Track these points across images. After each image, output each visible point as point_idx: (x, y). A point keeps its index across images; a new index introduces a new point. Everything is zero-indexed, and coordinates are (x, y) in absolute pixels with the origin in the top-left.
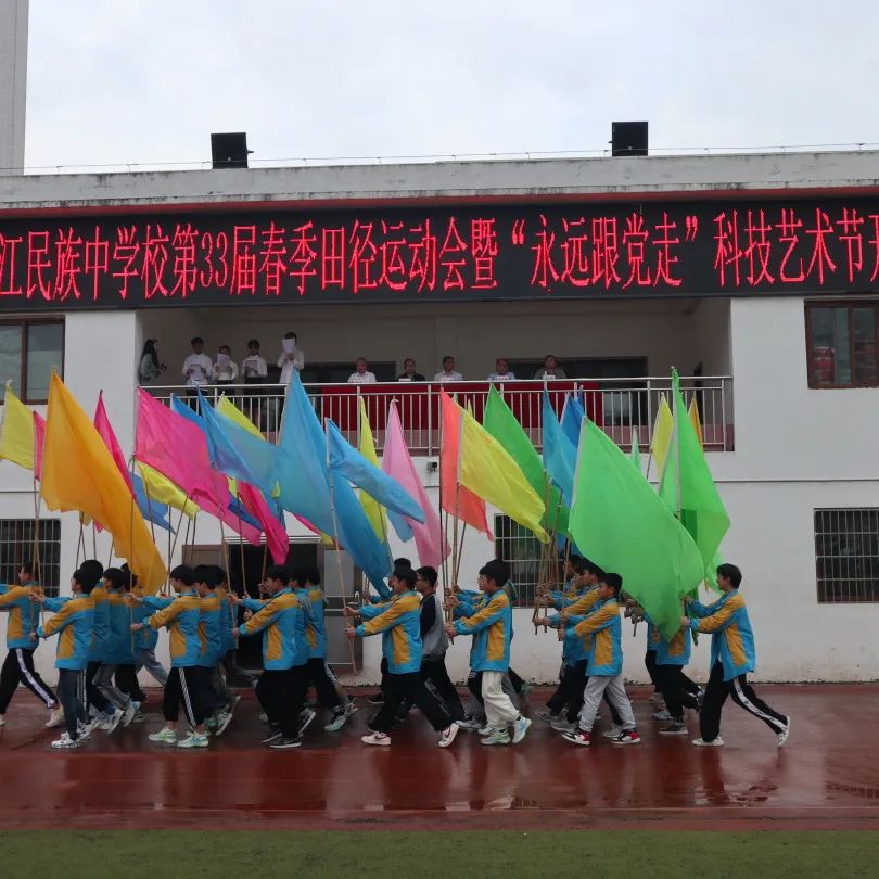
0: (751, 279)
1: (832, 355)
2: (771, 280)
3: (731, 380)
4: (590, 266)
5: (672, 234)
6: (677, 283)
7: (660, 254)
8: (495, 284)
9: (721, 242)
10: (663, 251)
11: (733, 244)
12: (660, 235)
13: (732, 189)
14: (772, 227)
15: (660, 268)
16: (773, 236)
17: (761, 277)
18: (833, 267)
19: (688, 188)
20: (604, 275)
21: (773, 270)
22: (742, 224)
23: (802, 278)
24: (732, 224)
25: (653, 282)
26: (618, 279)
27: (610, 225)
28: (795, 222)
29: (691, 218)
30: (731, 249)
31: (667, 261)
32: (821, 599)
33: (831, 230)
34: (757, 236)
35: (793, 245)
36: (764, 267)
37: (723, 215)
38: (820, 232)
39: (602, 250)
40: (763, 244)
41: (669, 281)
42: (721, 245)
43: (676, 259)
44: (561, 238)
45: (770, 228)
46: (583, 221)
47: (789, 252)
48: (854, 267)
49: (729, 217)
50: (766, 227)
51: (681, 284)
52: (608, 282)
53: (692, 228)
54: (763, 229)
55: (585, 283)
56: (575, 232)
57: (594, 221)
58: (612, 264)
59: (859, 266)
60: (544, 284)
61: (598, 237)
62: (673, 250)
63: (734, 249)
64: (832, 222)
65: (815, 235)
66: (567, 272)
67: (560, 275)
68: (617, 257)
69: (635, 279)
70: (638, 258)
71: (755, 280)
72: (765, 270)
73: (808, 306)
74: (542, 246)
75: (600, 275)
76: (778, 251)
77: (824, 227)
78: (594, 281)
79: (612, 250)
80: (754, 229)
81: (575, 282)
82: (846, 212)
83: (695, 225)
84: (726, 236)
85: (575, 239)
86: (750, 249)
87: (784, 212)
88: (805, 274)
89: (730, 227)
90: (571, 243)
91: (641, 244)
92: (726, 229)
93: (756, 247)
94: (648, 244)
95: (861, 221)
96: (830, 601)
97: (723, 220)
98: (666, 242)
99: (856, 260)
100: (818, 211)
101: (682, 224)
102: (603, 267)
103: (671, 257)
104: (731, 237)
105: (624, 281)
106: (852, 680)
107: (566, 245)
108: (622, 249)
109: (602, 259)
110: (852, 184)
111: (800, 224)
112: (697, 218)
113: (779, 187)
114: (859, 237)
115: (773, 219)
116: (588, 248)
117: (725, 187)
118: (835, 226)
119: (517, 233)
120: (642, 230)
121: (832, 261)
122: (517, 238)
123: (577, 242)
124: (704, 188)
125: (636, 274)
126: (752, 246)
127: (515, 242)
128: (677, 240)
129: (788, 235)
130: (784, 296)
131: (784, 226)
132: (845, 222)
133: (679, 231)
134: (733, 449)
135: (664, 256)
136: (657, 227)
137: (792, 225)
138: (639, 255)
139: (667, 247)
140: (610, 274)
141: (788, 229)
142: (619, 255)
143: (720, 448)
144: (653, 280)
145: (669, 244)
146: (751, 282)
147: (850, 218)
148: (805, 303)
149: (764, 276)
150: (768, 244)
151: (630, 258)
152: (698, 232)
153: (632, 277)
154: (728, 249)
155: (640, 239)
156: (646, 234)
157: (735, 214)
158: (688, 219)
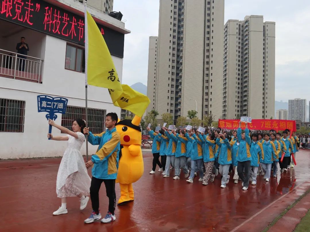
0: (53, 31)
1: (70, 61)
2: (59, 33)
3: (43, 61)
4: (1, 7)
5: (31, 7)
6: (31, 24)
7: (27, 12)
9: (46, 16)
10: (28, 12)
11: (50, 17)
12: (28, 6)
15: (26, 17)
16: (62, 20)
17: (56, 31)
18: (75, 35)
20: (6, 12)
21: (60, 30)
22: (53, 13)
23: (67, 35)
24: (50, 11)
25: (23, 21)
26: (11, 15)
28: (67, 18)
29: (38, 4)
30: (49, 19)
31: (29, 15)
33: (76, 24)
34: (57, 18)
35: (66, 25)
36: (58, 28)
37: (48, 8)
38: (73, 24)
39: (6, 3)
40: (58, 21)
41: (29, 22)
42: (46, 17)
43: (32, 16)
45: (60, 17)
47: (65, 26)
48: (81, 37)
49: (49, 9)
50: (59, 16)
51: (33, 25)
52: (7, 15)
53: (38, 8)
54: (58, 16)
58: (9, 9)
59: (82, 37)
62: (31, 13)
63: (50, 20)
64: (77, 22)
68: (11, 7)
70: (19, 11)
71: (55, 31)
72: (58, 29)
73: (67, 44)
75: (4, 11)
76: (62, 25)
77: (74, 22)
78: (2, 13)
79: (10, 4)
80: (56, 16)
82: (80, 20)
83: (39, 7)
84: (48, 14)
87: (65, 14)
88: (68, 34)
89: (49, 12)
91: (21, 6)
92: (48, 12)
93: (56, 22)
94: (23, 7)
95: (84, 24)
97: (48, 9)
98: (29, 9)
99: (81, 35)
100: (74, 17)
101: (35, 5)
102: (6, 9)
103: (30, 15)
104: (49, 15)
105: (14, 15)
108: (14, 5)
109: (6, 6)
111: (68, 19)
112: (40, 5)
113: (67, 5)
114: (83, 29)
115: (62, 15)
118: (77, 24)
120: (22, 2)
121: (76, 33)
125: (18, 16)
126: (55, 21)
128: (33, 10)
129: (65, 21)
130: (61, 39)
131: (64, 18)
132: (80, 23)
133: (34, 7)
134: (41, 83)
135: (28, 13)
136: (27, 3)
137: (67, 19)
138: (20, 10)
139: (29, 11)
140: (8, 12)
141: (65, 19)
142: (13, 7)
143: (37, 82)
144: (23, 19)
145: (30, 10)
146: (54, 32)
147: (81, 23)
148: (67, 43)
149: (57, 31)
150: (60, 22)
151: (16, 10)
152: (39, 10)
153: (16, 16)
154: (48, 18)
155: (20, 4)
156: (23, 3)
157: (51, 9)
158: (37, 4)
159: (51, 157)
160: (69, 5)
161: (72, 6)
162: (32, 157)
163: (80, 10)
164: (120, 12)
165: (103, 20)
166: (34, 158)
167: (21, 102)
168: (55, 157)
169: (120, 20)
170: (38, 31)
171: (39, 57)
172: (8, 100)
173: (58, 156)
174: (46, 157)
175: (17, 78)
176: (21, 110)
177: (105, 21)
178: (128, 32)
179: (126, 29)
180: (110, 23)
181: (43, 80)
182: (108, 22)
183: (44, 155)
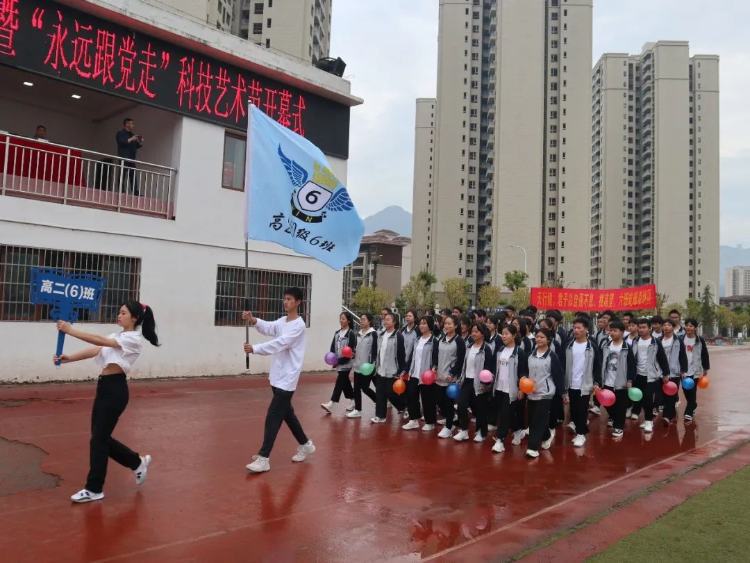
0: (198, 107)
1: (233, 169)
2: (209, 111)
3: (176, 172)
4: (93, 63)
5: (152, 60)
6: (152, 95)
7: (143, 72)
8: (13, 53)
9: (182, 76)
10: (145, 70)
11: (190, 80)
12: (144, 58)
13: (200, 43)
14: (214, 77)
15: (141, 82)
16: (214, 83)
17: (203, 109)
18: (243, 114)
19: (173, 31)
20: (102, 74)
21: (211, 105)
22: (196, 70)
23: (226, 115)
24: (191, 66)
25: (136, 89)
26: (112, 81)
27: (110, 39)
28: (227, 78)
29: (166, 53)
30: (188, 83)
31: (147, 78)
32: (216, 324)
33: (245, 90)
34: (204, 80)
35: (224, 93)
36: (206, 101)
37: (185, 59)
38: (239, 89)
39: (103, 55)
40: (207, 86)
41: (147, 92)
42: (182, 79)
43: (153, 79)
44: (72, 35)
45: (212, 77)
46: (90, 27)
47: (221, 97)
49: (189, 61)
50: (210, 76)
51: (154, 97)
52: (104, 80)
53: (166, 61)
54: (208, 77)
55: (87, 75)
56: (83, 33)
57: (99, 32)
58: (109, 68)
60: (55, 66)
61: (101, 44)
62: (152, 72)
63: (190, 84)
64: (246, 85)
65: (236, 90)
66: (74, 62)
67: (69, 62)
68: (113, 63)
69: (124, 83)
70: (128, 70)
71: (200, 108)
72: (206, 103)
73: (227, 134)
74: (57, 35)
75: (99, 72)
76: (216, 93)
77: (242, 87)
78: (94, 76)
79: (110, 58)
80: (203, 75)
81: (79, 72)
82: (254, 82)
83: (168, 59)
84: (186, 73)
85: (83, 40)
86: (199, 88)
87: (221, 70)
88: (229, 113)
89: (189, 68)
90: (80, 42)
91: (131, 60)
92: (186, 69)
93: (203, 87)
94: (135, 62)
95: (261, 90)
96: (221, 325)
97: (185, 62)
98: (148, 64)
100: (240, 76)
101: (159, 55)
102: (102, 67)
103: (150, 76)
104: (189, 75)
105: (116, 82)
106: (229, 374)
107: (76, 42)
108: (117, 59)
109: (102, 62)
110: (266, 66)
111: (229, 80)
112: (170, 55)
113: (226, 51)
114: (259, 99)
115: (214, 72)
116: (92, 50)
117: (196, 40)
118: (248, 89)
119: (37, 18)
120: (133, 51)
121: (244, 110)
122: (37, 23)
123: (85, 42)
124: (184, 35)
125: (125, 80)
126: (201, 85)
127: (34, 25)
128: (155, 66)
129: (222, 86)
130: (215, 124)
131: (220, 78)
132: (253, 88)
133: (157, 60)
134: (173, 218)
135: (145, 74)
136: (143, 52)
137: (225, 80)
138: (129, 68)
139: (148, 68)
140: (107, 74)
141: (222, 81)
142: (115, 63)
143: (165, 216)
144: (136, 88)
145: (150, 67)
146: (198, 109)
147: (256, 87)
148: (226, 132)
149: (206, 107)
150: (210, 87)
151: (122, 68)
152: (168, 65)
153: (122, 82)
154: (186, 82)
155: (131, 56)
156: (135, 54)
157: (193, 60)
158: (164, 53)
159: (194, 377)
160: (229, 52)
161: (235, 54)
162: (155, 376)
163: (253, 61)
164: (339, 58)
165: (302, 79)
166: (159, 378)
167: (133, 259)
168: (204, 376)
169: (341, 76)
170: (166, 110)
171: (169, 163)
172: (107, 257)
173: (209, 375)
174: (183, 377)
175: (123, 210)
176: (132, 276)
177: (307, 81)
178: (358, 102)
179: (353, 96)
180: (317, 84)
181: (178, 213)
182: (314, 83)
183: (180, 373)
